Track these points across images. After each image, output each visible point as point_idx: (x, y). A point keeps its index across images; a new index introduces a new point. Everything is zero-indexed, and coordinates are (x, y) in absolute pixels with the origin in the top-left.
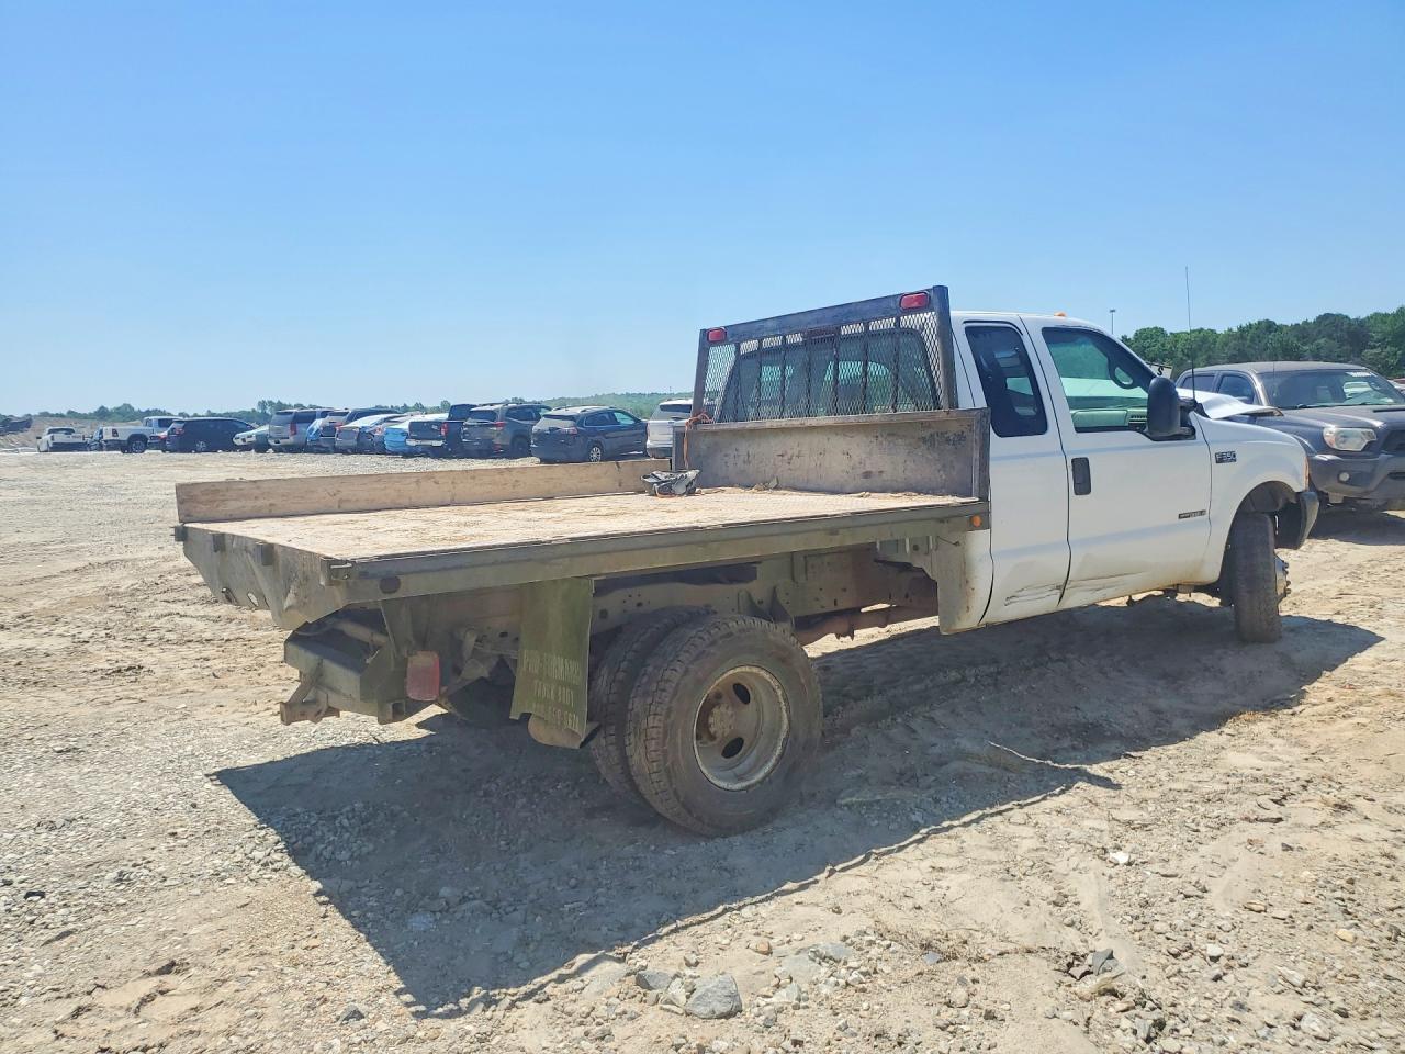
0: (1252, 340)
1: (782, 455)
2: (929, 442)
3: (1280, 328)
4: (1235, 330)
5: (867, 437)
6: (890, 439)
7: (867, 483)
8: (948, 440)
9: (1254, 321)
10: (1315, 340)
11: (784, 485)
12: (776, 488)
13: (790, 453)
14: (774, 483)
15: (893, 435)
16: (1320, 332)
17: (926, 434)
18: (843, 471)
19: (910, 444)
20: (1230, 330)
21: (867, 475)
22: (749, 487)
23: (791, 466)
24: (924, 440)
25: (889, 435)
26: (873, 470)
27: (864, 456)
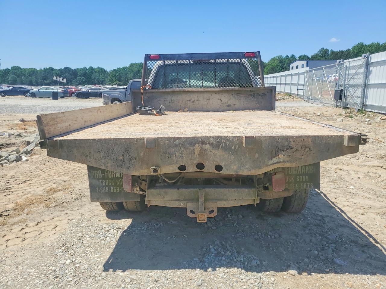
0: (48, 73)
1: (189, 100)
2: (254, 96)
3: (55, 70)
4: (43, 69)
5: (228, 94)
6: (238, 95)
7: (228, 108)
8: (260, 95)
9: (48, 67)
10: (65, 74)
11: (191, 110)
12: (187, 111)
13: (193, 100)
14: (186, 109)
15: (239, 94)
16: (66, 72)
17: (252, 93)
18: (218, 105)
19: (246, 96)
20: (41, 69)
21: (229, 106)
22: (176, 111)
23: (194, 104)
24: (251, 95)
25: (238, 94)
26: (231, 104)
27: (227, 100)
